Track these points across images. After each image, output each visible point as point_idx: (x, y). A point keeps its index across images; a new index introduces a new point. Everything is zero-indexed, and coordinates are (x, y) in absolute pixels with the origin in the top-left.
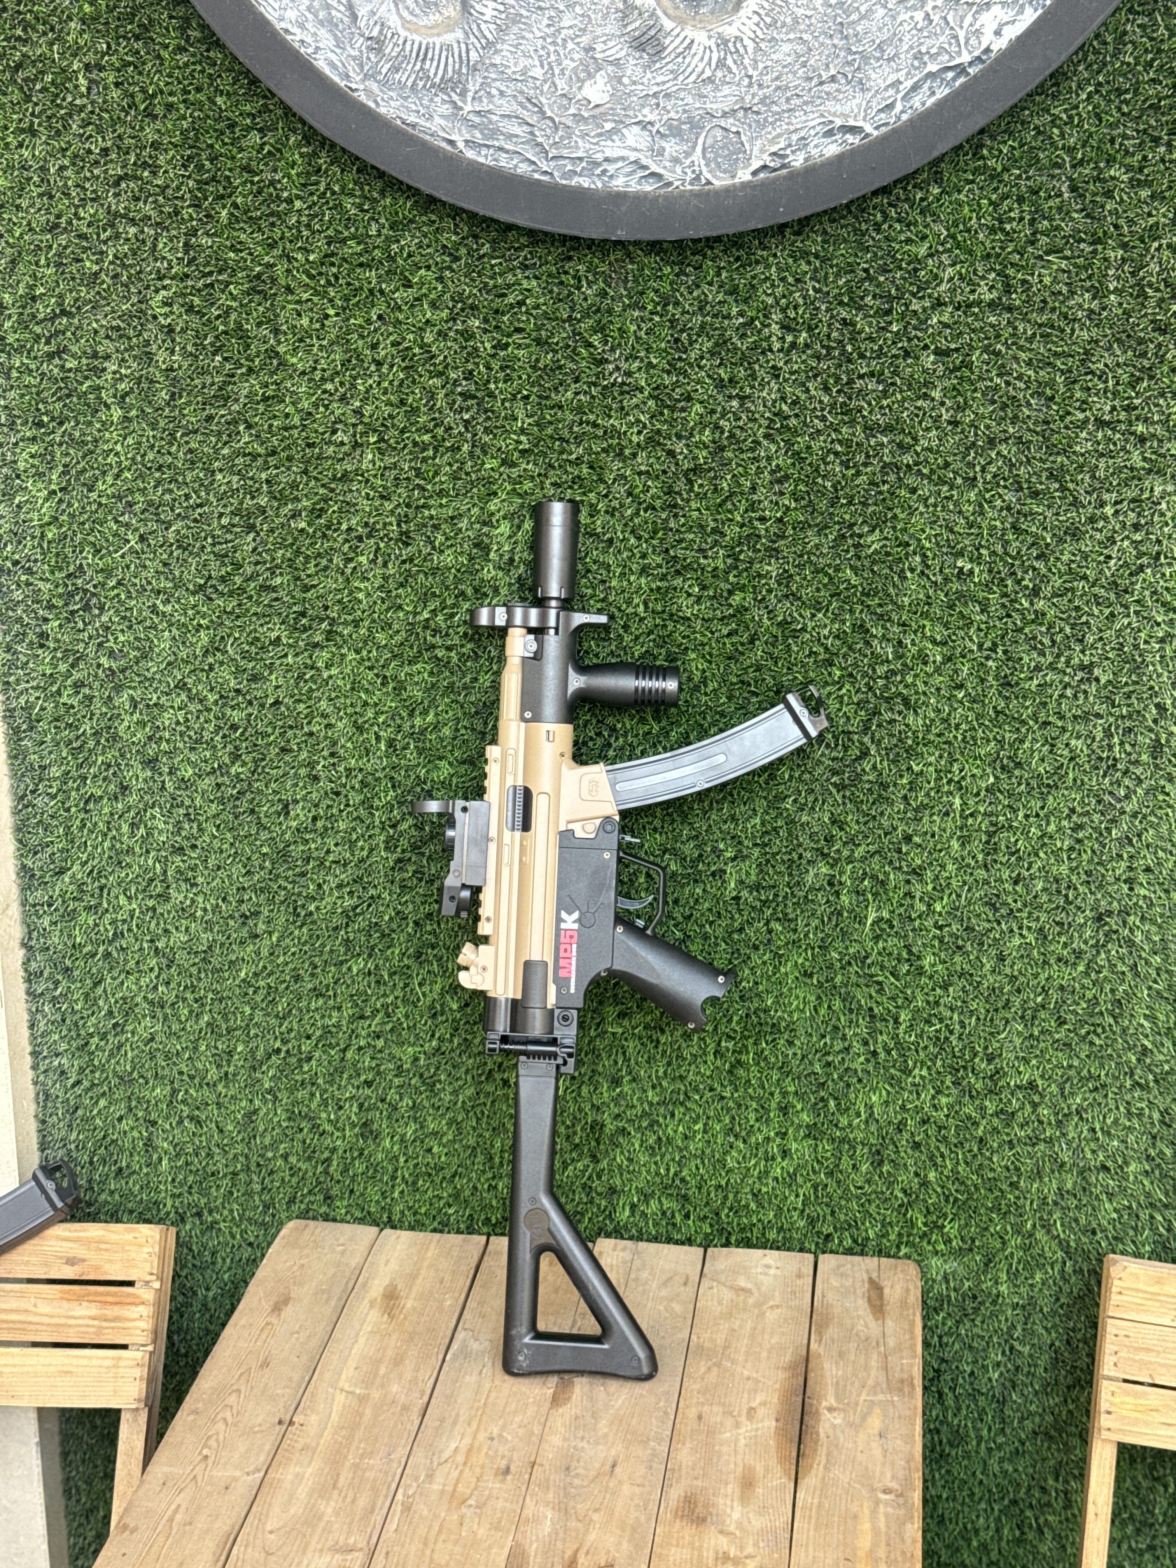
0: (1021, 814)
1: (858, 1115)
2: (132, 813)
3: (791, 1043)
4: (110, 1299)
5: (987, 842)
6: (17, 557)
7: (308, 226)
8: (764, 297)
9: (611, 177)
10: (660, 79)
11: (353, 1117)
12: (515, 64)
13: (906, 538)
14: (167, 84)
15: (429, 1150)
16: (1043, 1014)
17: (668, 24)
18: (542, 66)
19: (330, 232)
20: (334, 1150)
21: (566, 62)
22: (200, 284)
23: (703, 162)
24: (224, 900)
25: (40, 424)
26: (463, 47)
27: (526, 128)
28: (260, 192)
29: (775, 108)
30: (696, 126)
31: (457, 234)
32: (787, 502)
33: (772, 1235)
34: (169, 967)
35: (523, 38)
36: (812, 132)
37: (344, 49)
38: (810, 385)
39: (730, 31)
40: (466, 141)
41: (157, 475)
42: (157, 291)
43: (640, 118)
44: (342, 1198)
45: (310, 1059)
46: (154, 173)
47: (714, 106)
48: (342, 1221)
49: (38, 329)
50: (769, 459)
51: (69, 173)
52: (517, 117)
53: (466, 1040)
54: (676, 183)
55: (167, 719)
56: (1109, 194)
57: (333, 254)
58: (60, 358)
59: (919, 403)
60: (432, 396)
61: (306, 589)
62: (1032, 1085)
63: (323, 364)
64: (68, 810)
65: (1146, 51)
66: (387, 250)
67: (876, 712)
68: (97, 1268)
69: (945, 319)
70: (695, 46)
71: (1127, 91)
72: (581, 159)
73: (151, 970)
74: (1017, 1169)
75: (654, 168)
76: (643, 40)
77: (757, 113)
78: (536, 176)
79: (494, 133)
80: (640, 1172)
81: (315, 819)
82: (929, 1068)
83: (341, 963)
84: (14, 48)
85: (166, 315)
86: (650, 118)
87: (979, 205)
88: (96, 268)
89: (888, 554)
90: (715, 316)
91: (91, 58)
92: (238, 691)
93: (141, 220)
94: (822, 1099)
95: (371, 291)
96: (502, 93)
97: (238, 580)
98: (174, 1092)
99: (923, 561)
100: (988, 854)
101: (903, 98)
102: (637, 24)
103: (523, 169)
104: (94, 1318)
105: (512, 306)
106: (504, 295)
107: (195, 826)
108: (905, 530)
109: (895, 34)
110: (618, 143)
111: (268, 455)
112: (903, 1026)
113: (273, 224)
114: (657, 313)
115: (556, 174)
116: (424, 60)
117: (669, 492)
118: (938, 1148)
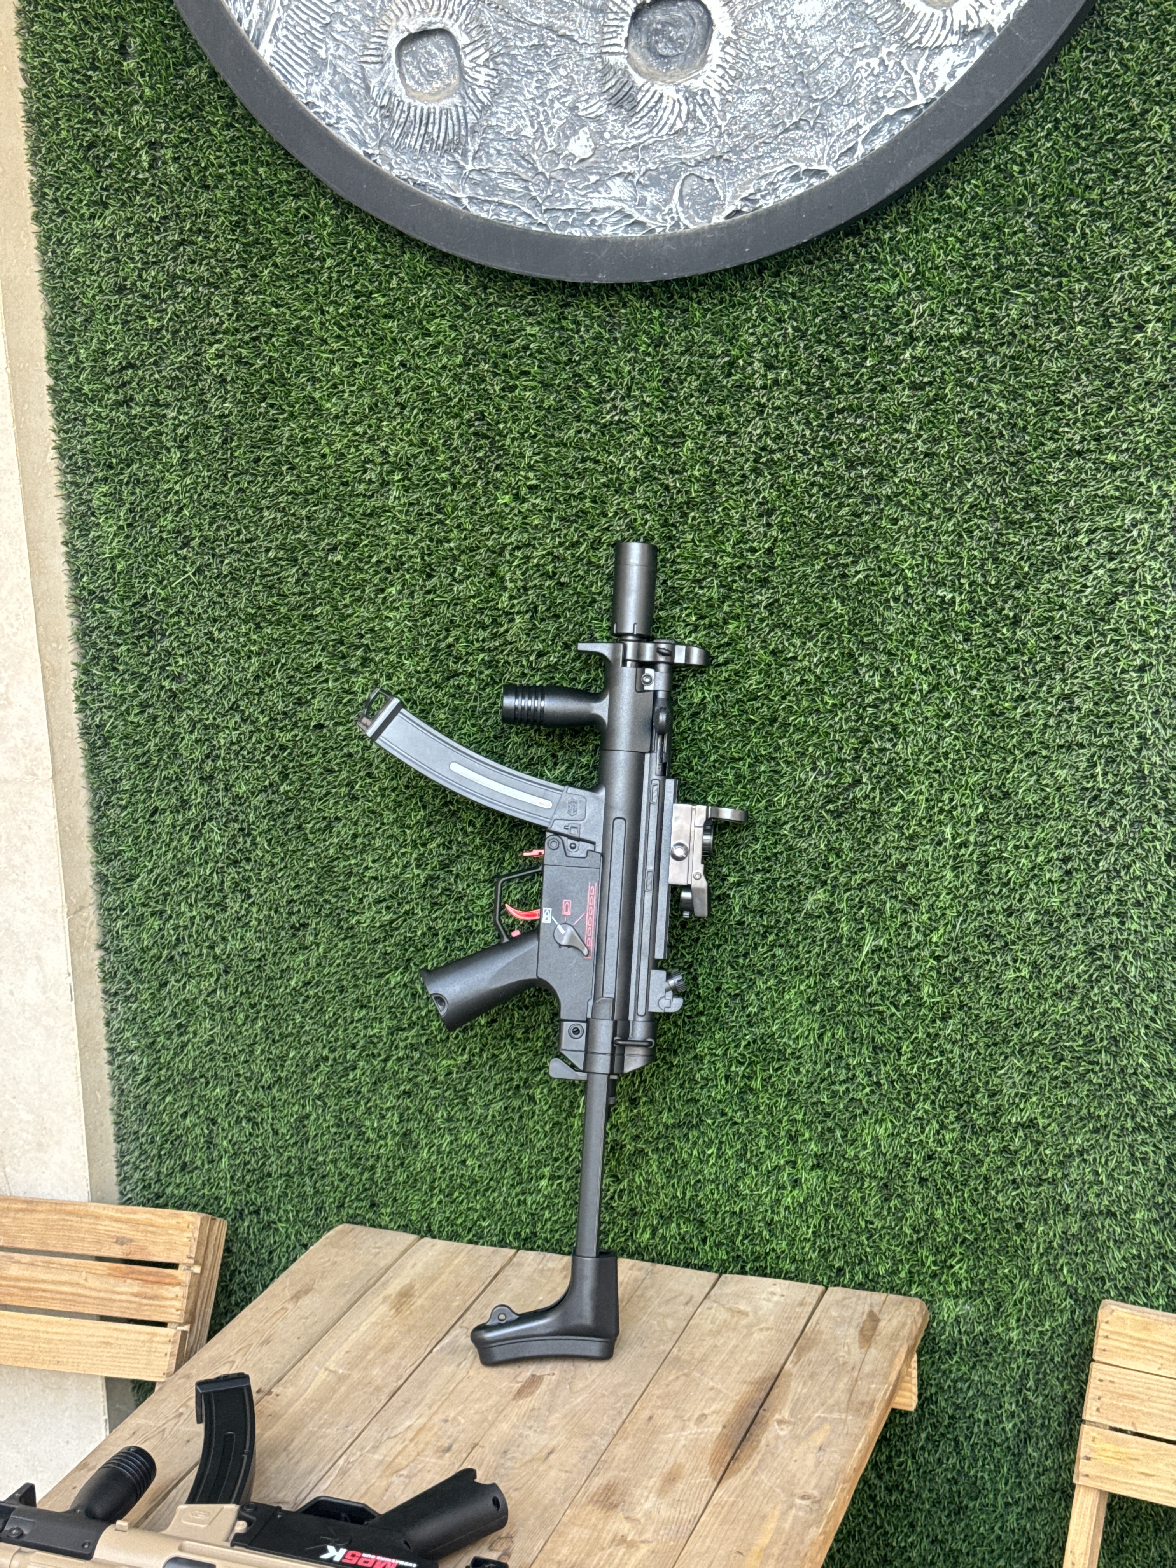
0: (1011, 844)
1: (865, 1146)
2: (192, 825)
3: (798, 1071)
4: (151, 1278)
5: (980, 873)
6: (91, 587)
7: (338, 280)
8: (746, 336)
9: (600, 226)
10: (637, 133)
11: (395, 1127)
12: (509, 126)
13: (888, 568)
14: (218, 157)
15: (464, 1162)
16: (1041, 1050)
17: (639, 80)
18: (533, 126)
19: (358, 287)
20: (378, 1157)
21: (553, 121)
22: (247, 337)
23: (680, 209)
24: (276, 912)
25: (110, 467)
26: (461, 110)
27: (521, 183)
28: (296, 251)
29: (745, 156)
30: (673, 175)
31: (467, 284)
32: (774, 534)
33: (787, 1265)
34: (226, 972)
35: (515, 100)
36: (780, 177)
37: (361, 118)
38: (792, 419)
39: (697, 84)
40: (470, 199)
41: (212, 512)
42: (211, 344)
43: (621, 170)
44: (386, 1206)
45: (354, 1068)
46: (207, 238)
47: (688, 156)
48: (386, 1227)
49: (108, 380)
50: (758, 492)
51: (132, 239)
52: (513, 174)
53: (494, 1056)
54: (658, 230)
55: (222, 739)
56: (1072, 228)
57: (359, 307)
58: (129, 406)
59: (895, 436)
60: (450, 435)
61: (344, 618)
62: (1032, 1123)
63: (353, 408)
64: (136, 822)
65: (1103, 87)
66: (405, 301)
67: (866, 741)
68: (143, 1249)
69: (918, 352)
70: (665, 100)
71: (1085, 127)
72: (571, 210)
73: (211, 975)
74: (1022, 1210)
75: (637, 216)
76: (620, 96)
77: (728, 161)
78: (534, 228)
79: (494, 189)
80: (658, 1194)
81: (355, 836)
82: (933, 1102)
83: (381, 975)
84: (86, 130)
85: (219, 366)
86: (630, 169)
87: (946, 242)
88: (156, 325)
89: (873, 584)
90: (701, 356)
91: (153, 137)
92: (285, 713)
93: (196, 280)
94: (831, 1130)
95: (394, 340)
96: (499, 152)
97: (283, 610)
98: (232, 1093)
99: (906, 591)
100: (982, 884)
101: (864, 141)
102: (613, 82)
103: (521, 222)
104: (133, 1295)
105: (517, 350)
106: (511, 341)
107: (249, 841)
108: (886, 561)
109: (853, 82)
110: (604, 194)
111: (307, 493)
112: (904, 1058)
113: (308, 281)
114: (649, 354)
115: (550, 225)
116: (427, 124)
117: (665, 524)
118: (943, 1184)
